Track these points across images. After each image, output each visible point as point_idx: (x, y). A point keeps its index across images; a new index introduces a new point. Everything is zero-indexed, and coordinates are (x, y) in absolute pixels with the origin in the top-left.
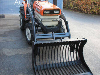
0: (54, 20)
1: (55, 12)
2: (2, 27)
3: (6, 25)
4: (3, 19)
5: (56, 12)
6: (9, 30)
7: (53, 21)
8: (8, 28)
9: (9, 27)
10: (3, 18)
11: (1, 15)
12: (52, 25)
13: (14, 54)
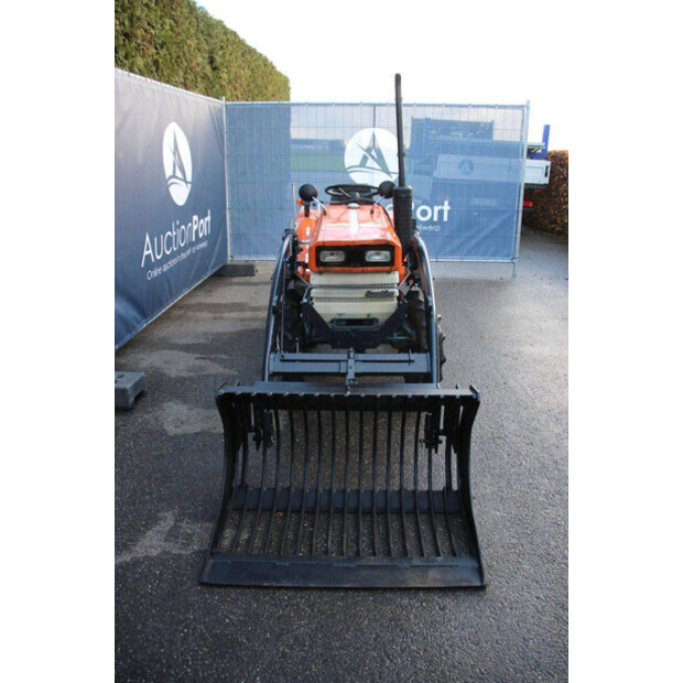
0: (373, 291)
1: (373, 257)
2: (218, 315)
3: (239, 307)
4: (248, 279)
5: (376, 258)
6: (239, 327)
7: (370, 296)
8: (242, 320)
9: (248, 314)
10: (246, 275)
11: (243, 263)
12: (365, 317)
13: (197, 429)
